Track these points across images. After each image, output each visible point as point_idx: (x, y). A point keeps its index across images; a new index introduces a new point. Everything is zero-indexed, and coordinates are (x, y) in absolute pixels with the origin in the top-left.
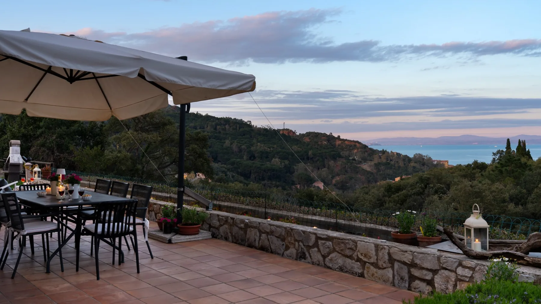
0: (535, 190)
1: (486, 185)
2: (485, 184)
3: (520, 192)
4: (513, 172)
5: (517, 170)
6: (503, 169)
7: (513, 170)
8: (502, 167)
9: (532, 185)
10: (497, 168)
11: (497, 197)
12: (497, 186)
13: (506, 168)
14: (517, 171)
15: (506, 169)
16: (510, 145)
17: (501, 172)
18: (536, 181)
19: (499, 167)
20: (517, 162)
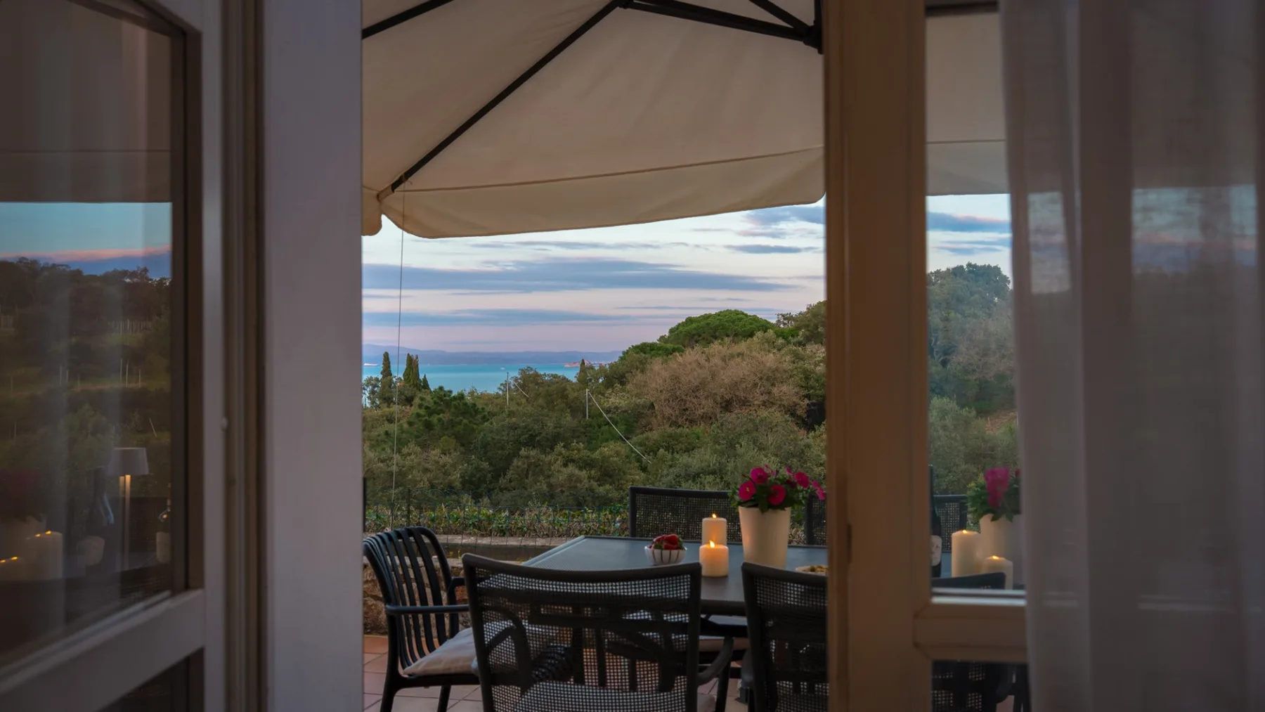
0: (515, 461)
1: (413, 457)
2: (409, 454)
3: (478, 469)
4: (452, 424)
5: (462, 421)
6: (434, 419)
7: (452, 420)
8: (430, 415)
9: (500, 452)
10: (420, 418)
11: (437, 482)
12: (437, 458)
13: (439, 416)
14: (460, 423)
15: (439, 420)
16: (389, 367)
17: (428, 426)
18: (508, 443)
19: (424, 416)
20: (459, 404)
